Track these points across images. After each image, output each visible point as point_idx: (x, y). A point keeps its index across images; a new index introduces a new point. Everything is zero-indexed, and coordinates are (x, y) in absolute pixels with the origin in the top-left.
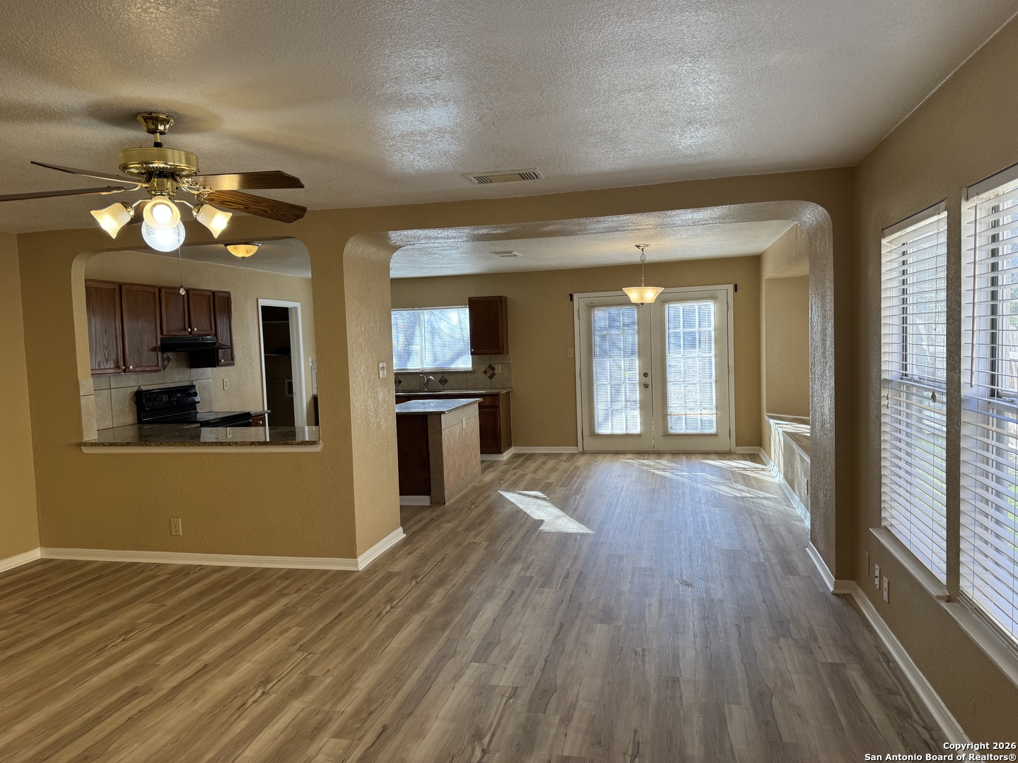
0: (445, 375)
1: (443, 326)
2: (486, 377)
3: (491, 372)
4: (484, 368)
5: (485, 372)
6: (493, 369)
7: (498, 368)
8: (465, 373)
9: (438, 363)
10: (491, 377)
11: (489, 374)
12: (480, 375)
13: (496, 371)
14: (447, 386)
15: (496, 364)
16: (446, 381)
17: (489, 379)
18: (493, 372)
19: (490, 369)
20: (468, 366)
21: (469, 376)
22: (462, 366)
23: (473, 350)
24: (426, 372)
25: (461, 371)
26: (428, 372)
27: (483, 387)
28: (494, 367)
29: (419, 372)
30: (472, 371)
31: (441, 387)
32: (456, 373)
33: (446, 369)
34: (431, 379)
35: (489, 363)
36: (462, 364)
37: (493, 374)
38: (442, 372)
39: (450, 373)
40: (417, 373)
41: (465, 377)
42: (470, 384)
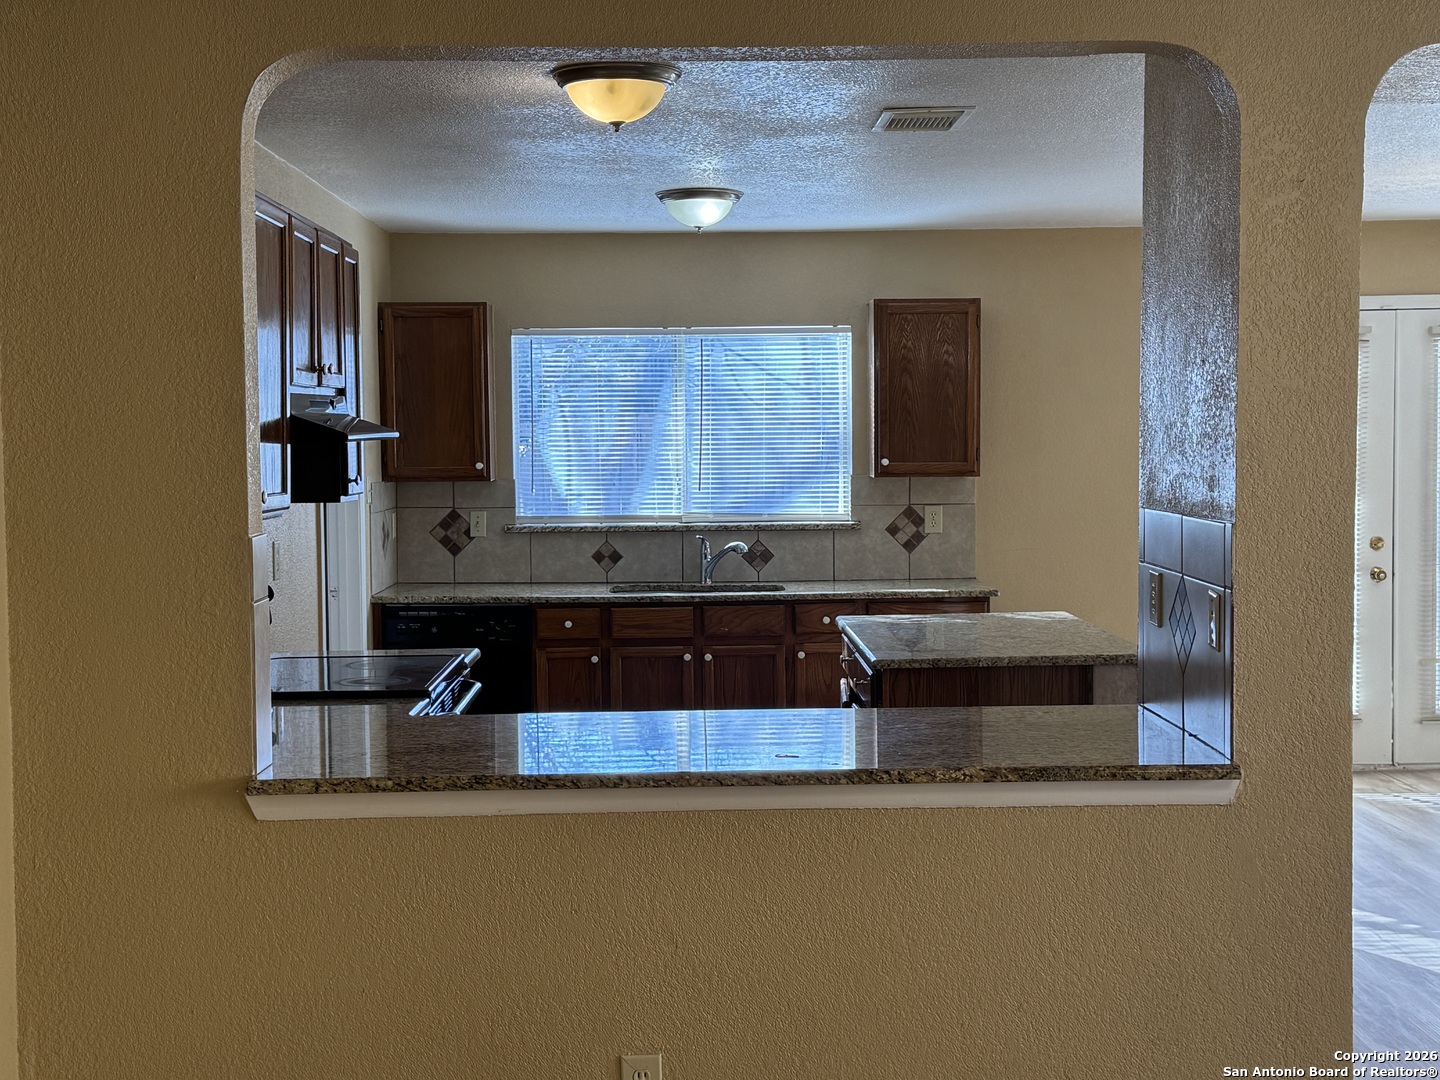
0: (763, 538)
1: (751, 380)
2: (894, 546)
3: (910, 529)
4: (889, 515)
5: (893, 530)
6: (919, 521)
7: (935, 521)
9: (730, 499)
10: (909, 546)
11: (903, 537)
12: (876, 537)
13: (928, 528)
14: (768, 571)
15: (926, 507)
16: (766, 556)
17: (903, 550)
18: (918, 531)
19: (907, 521)
20: (841, 510)
21: (841, 541)
22: (821, 509)
23: (885, 462)
24: (706, 526)
25: (818, 526)
26: (712, 526)
27: (885, 576)
28: (921, 515)
29: (680, 527)
30: (852, 527)
31: (750, 573)
32: (802, 530)
33: (765, 518)
34: (734, 549)
35: (904, 501)
36: (820, 504)
37: (919, 537)
38: (759, 529)
39: (783, 531)
40: (674, 530)
41: (828, 543)
42: (842, 567)
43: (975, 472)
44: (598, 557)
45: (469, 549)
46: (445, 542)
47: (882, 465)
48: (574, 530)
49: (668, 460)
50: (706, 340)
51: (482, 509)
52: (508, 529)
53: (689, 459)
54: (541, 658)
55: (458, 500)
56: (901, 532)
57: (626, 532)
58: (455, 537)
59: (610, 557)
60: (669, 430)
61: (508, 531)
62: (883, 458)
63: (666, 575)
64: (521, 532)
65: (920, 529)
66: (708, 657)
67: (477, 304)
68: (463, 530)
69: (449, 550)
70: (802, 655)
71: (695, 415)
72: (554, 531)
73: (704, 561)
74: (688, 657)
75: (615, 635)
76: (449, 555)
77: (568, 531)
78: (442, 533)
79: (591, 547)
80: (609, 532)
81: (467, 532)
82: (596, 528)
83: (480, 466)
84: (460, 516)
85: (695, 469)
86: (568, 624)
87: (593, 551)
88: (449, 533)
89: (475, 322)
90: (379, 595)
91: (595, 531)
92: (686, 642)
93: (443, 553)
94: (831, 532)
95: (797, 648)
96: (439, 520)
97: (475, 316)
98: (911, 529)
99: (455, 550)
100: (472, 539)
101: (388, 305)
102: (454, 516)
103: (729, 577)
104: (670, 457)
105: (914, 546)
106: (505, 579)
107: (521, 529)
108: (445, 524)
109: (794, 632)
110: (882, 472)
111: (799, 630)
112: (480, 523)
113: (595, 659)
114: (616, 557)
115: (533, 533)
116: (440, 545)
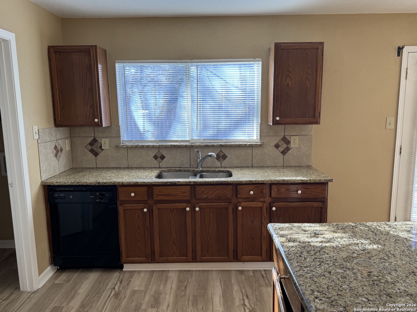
0: (223, 150)
2: (277, 153)
4: (276, 140)
5: (277, 146)
6: (288, 142)
7: (295, 142)
8: (252, 146)
10: (284, 153)
11: (281, 149)
12: (270, 150)
13: (292, 145)
14: (225, 162)
15: (292, 137)
16: (224, 157)
17: (281, 154)
18: (287, 147)
19: (283, 142)
20: (255, 138)
21: (256, 151)
22: (247, 137)
23: (278, 118)
24: (199, 145)
25: (246, 145)
26: (202, 145)
27: (273, 165)
28: (289, 140)
29: (188, 145)
30: (260, 145)
31: (218, 164)
32: (239, 146)
33: (224, 141)
34: (210, 156)
35: (282, 134)
36: (247, 135)
37: (288, 149)
38: (221, 146)
39: (231, 146)
40: (186, 146)
41: (250, 151)
42: (256, 161)
43: (317, 123)
44: (156, 157)
45: (102, 154)
46: (92, 151)
47: (276, 120)
48: (145, 146)
49: (185, 117)
50: (199, 66)
51: (106, 137)
52: (117, 146)
53: (193, 117)
54: (121, 209)
55: (96, 134)
56: (280, 147)
57: (166, 147)
58: (95, 149)
59: (160, 157)
60: (185, 105)
61: (117, 147)
62: (277, 116)
63: (183, 164)
64: (122, 147)
65: (289, 146)
66: (197, 209)
67: (92, 46)
68: (99, 146)
69: (94, 154)
70: (240, 208)
71: (195, 98)
72: (137, 147)
73: (199, 160)
74: (188, 209)
75: (155, 199)
76: (93, 156)
77: (143, 147)
78: (90, 147)
79: (152, 154)
80: (159, 147)
81: (101, 147)
82: (154, 146)
83: (96, 120)
84: (97, 140)
85: (195, 121)
86: (133, 194)
87: (153, 155)
88: (93, 147)
89: (92, 54)
90: (46, 181)
91: (153, 147)
92: (188, 202)
93: (91, 156)
94: (251, 147)
95: (238, 204)
96: (89, 142)
97: (91, 52)
98: (285, 146)
99: (96, 154)
100: (103, 150)
101: (52, 46)
102: (95, 141)
103: (209, 165)
104: (185, 116)
105: (286, 153)
106: (117, 166)
107: (123, 146)
108: (91, 144)
109: (237, 197)
110: (275, 123)
111: (239, 196)
112: (105, 143)
113: (145, 210)
114: (163, 157)
115: (128, 148)
116: (89, 152)
